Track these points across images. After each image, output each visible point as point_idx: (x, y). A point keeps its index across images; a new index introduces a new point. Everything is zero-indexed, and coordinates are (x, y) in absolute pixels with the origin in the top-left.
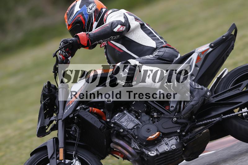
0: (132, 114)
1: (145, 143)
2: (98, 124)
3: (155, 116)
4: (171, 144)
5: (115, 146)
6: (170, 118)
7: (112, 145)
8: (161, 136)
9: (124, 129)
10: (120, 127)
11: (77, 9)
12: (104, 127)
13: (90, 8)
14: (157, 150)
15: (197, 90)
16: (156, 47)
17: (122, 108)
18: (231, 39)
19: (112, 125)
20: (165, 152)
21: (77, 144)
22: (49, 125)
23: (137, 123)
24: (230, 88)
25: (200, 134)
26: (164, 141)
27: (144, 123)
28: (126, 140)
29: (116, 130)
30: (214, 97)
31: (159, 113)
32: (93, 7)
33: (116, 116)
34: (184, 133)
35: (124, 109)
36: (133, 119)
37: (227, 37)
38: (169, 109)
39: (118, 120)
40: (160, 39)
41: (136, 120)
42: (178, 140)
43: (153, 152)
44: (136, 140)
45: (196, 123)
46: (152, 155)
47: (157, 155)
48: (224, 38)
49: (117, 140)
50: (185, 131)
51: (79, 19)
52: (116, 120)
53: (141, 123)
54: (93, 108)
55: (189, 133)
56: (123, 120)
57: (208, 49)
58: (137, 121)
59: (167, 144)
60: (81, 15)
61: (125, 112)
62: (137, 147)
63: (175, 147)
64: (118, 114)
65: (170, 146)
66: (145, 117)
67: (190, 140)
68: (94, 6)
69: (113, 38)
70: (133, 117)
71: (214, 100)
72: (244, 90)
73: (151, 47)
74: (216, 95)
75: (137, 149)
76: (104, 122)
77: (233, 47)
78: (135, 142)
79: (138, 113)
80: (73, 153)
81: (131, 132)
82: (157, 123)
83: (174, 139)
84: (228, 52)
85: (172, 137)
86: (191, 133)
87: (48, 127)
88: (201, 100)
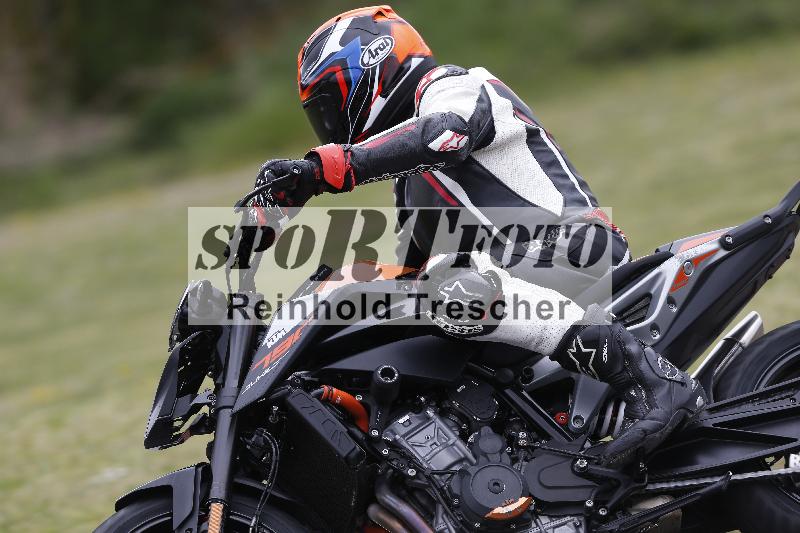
0: (451, 423)
1: (477, 525)
2: (344, 445)
3: (521, 443)
5: (382, 516)
6: (567, 456)
7: (373, 510)
8: (532, 508)
9: (419, 469)
10: (410, 460)
12: (360, 455)
13: (370, 52)
17: (422, 399)
18: (787, 226)
19: (385, 452)
21: (267, 493)
22: (185, 419)
23: (463, 456)
24: (762, 389)
25: (654, 523)
26: (537, 525)
27: (485, 459)
28: (419, 502)
29: (393, 468)
30: (711, 411)
31: (534, 435)
32: (382, 50)
33: (401, 421)
34: (603, 512)
35: (428, 404)
36: (451, 442)
37: (778, 219)
38: (566, 425)
39: (404, 436)
40: (578, 187)
41: (459, 443)
42: (582, 531)
44: (452, 511)
45: (646, 485)
48: (769, 221)
49: (391, 500)
50: (608, 506)
52: (398, 437)
53: (475, 456)
54: (334, 390)
55: (619, 514)
56: (419, 438)
57: (714, 252)
58: (463, 449)
60: (339, 68)
61: (430, 413)
62: (450, 532)
64: (407, 417)
66: (491, 442)
68: (388, 45)
70: (453, 432)
71: (710, 421)
74: (718, 404)
76: (359, 435)
77: (790, 250)
78: (447, 515)
79: (469, 423)
80: (251, 520)
81: (441, 481)
82: (525, 463)
83: (571, 523)
84: (772, 266)
85: (565, 516)
86: (624, 514)
87: (182, 425)
88: (673, 421)
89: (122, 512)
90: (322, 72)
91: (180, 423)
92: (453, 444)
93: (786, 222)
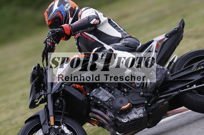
0: (106, 90)
1: (118, 112)
2: (81, 97)
3: (125, 91)
4: (140, 113)
5: (93, 115)
6: (137, 93)
7: (90, 114)
8: (131, 106)
9: (101, 101)
10: (98, 99)
11: (56, 7)
12: (86, 100)
13: (66, 7)
14: (128, 118)
15: (160, 70)
16: (122, 37)
17: (98, 85)
18: (181, 31)
19: (92, 98)
20: (134, 119)
21: (63, 113)
22: (39, 99)
23: (111, 97)
24: (183, 69)
25: (163, 104)
26: (133, 110)
27: (117, 96)
29: (94, 102)
30: (171, 76)
32: (69, 6)
33: (94, 91)
34: (149, 104)
36: (107, 94)
37: (178, 29)
38: (135, 86)
39: (95, 94)
40: (123, 31)
41: (109, 94)
42: (145, 110)
43: (125, 119)
44: (111, 110)
45: (159, 96)
46: (124, 121)
47: (128, 122)
48: (176, 30)
49: (95, 110)
50: (150, 102)
51: (58, 16)
52: (94, 95)
53: (114, 96)
54: (76, 85)
55: (153, 104)
56: (99, 94)
57: (164, 39)
58: (110, 95)
59: (136, 113)
60: (59, 12)
61: (101, 88)
62: (112, 115)
63: (143, 116)
64: (95, 90)
65: (138, 114)
66: (118, 92)
67: (155, 109)
69: (90, 29)
71: (171, 79)
72: (195, 70)
73: (117, 37)
75: (112, 117)
77: (182, 37)
78: (110, 111)
79: (111, 89)
80: (60, 120)
81: (107, 103)
82: (127, 96)
83: (142, 109)
84: (179, 41)
85: (140, 107)
86: (155, 104)
87: (38, 101)
88: (163, 78)
89: (27, 123)
90: (53, 16)
91: (37, 100)
92: (108, 94)
93: (180, 30)
